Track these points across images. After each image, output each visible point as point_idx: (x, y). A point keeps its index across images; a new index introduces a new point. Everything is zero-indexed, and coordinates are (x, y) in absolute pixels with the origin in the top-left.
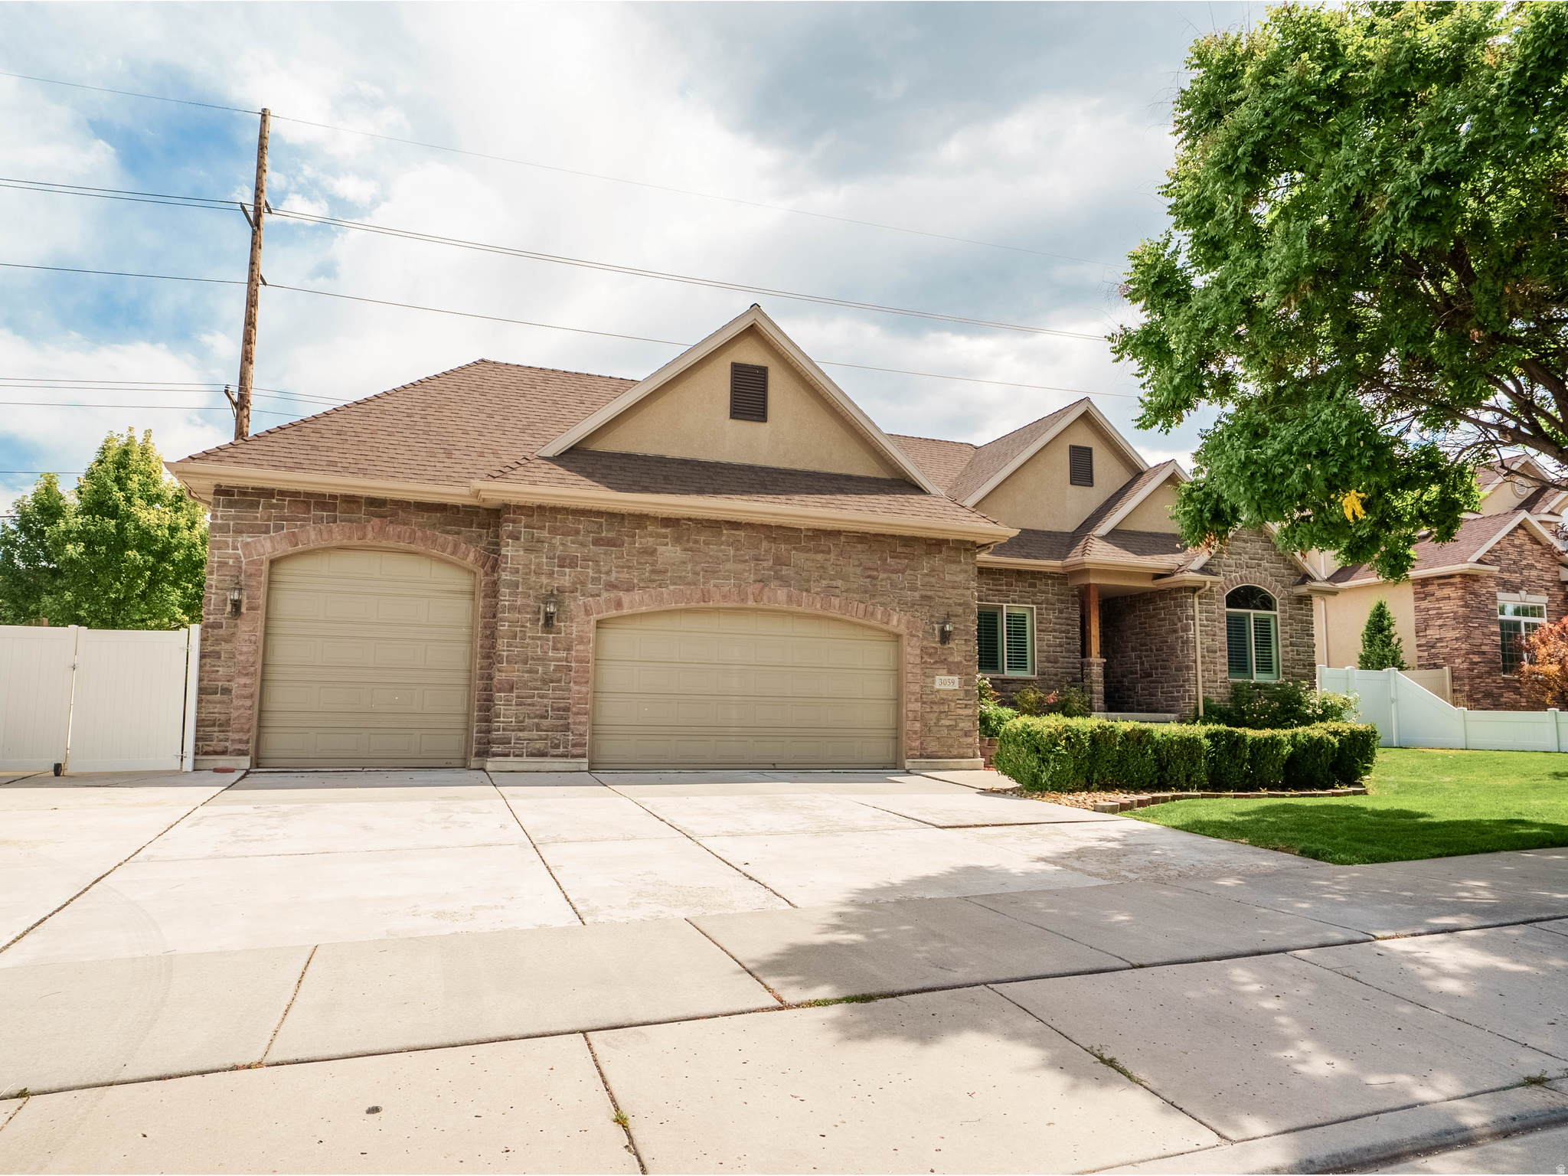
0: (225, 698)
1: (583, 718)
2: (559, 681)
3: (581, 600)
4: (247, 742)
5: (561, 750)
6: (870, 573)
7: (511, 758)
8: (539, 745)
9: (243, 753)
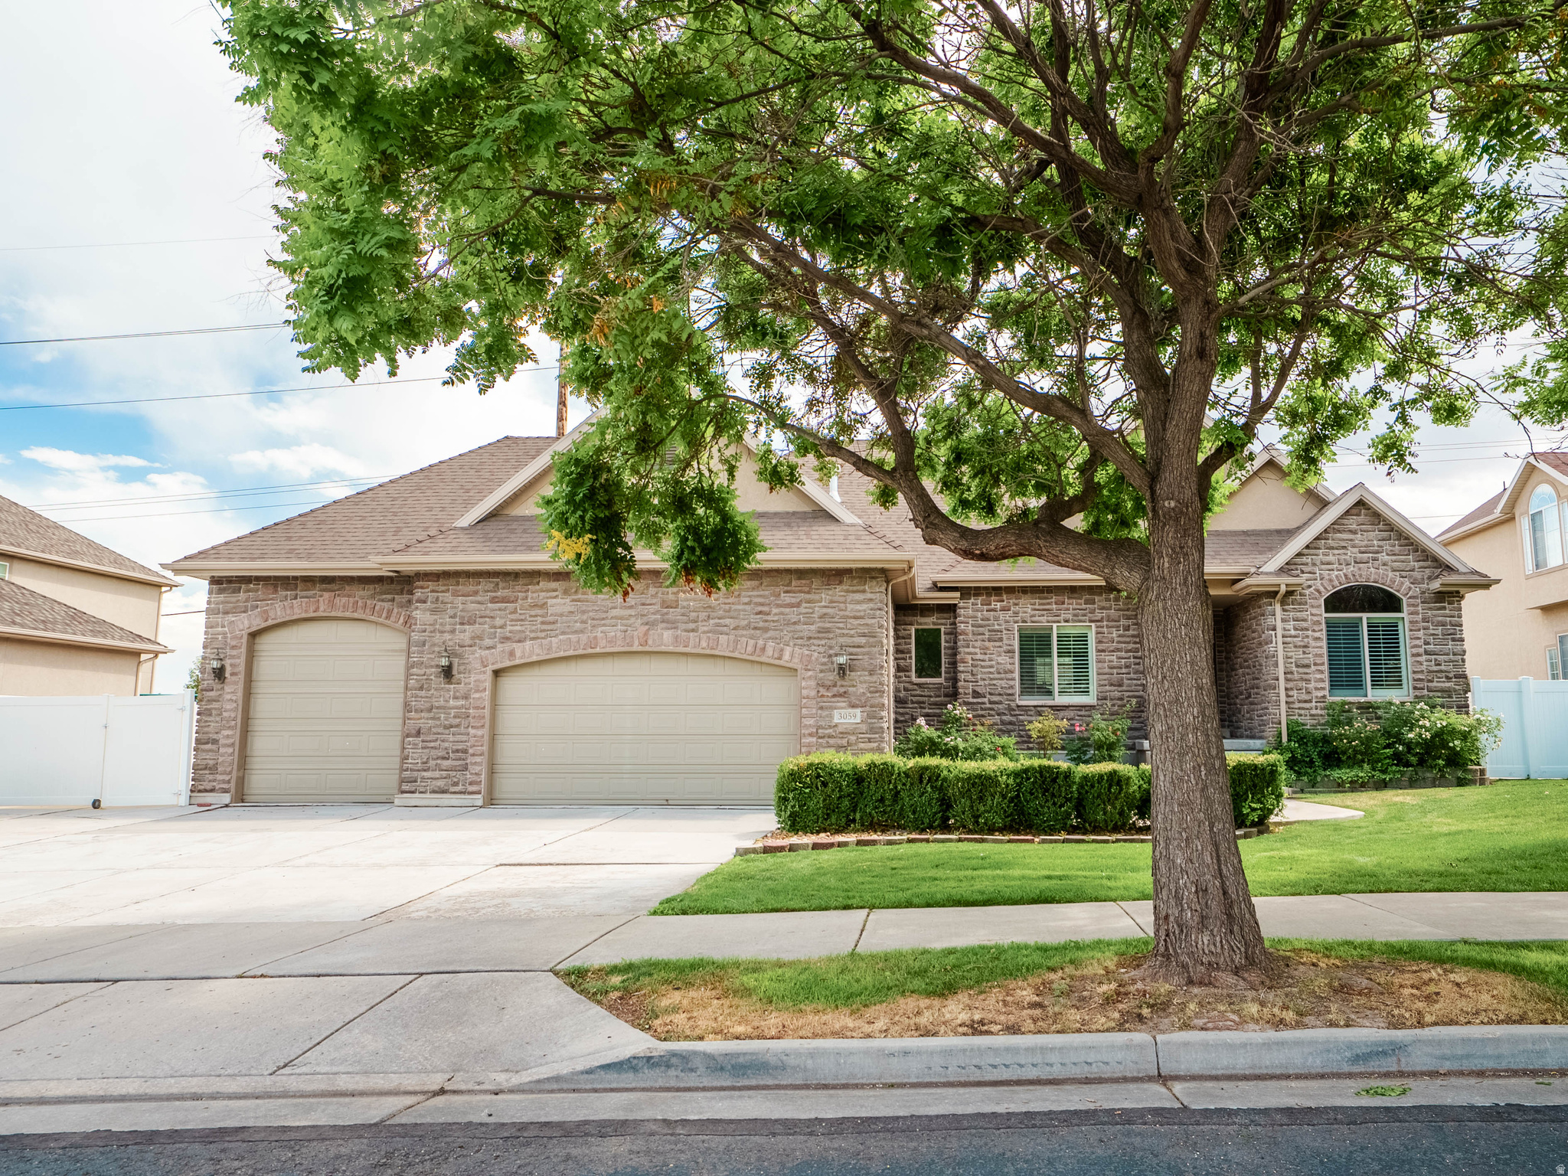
0: (214, 747)
1: (478, 759)
2: (457, 726)
3: (479, 653)
4: (229, 782)
5: (460, 788)
6: (760, 608)
7: (417, 795)
8: (441, 783)
9: (225, 791)
